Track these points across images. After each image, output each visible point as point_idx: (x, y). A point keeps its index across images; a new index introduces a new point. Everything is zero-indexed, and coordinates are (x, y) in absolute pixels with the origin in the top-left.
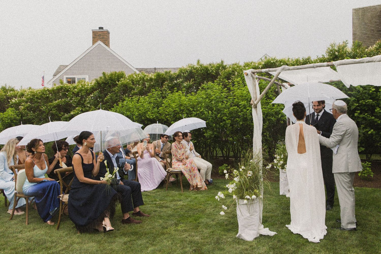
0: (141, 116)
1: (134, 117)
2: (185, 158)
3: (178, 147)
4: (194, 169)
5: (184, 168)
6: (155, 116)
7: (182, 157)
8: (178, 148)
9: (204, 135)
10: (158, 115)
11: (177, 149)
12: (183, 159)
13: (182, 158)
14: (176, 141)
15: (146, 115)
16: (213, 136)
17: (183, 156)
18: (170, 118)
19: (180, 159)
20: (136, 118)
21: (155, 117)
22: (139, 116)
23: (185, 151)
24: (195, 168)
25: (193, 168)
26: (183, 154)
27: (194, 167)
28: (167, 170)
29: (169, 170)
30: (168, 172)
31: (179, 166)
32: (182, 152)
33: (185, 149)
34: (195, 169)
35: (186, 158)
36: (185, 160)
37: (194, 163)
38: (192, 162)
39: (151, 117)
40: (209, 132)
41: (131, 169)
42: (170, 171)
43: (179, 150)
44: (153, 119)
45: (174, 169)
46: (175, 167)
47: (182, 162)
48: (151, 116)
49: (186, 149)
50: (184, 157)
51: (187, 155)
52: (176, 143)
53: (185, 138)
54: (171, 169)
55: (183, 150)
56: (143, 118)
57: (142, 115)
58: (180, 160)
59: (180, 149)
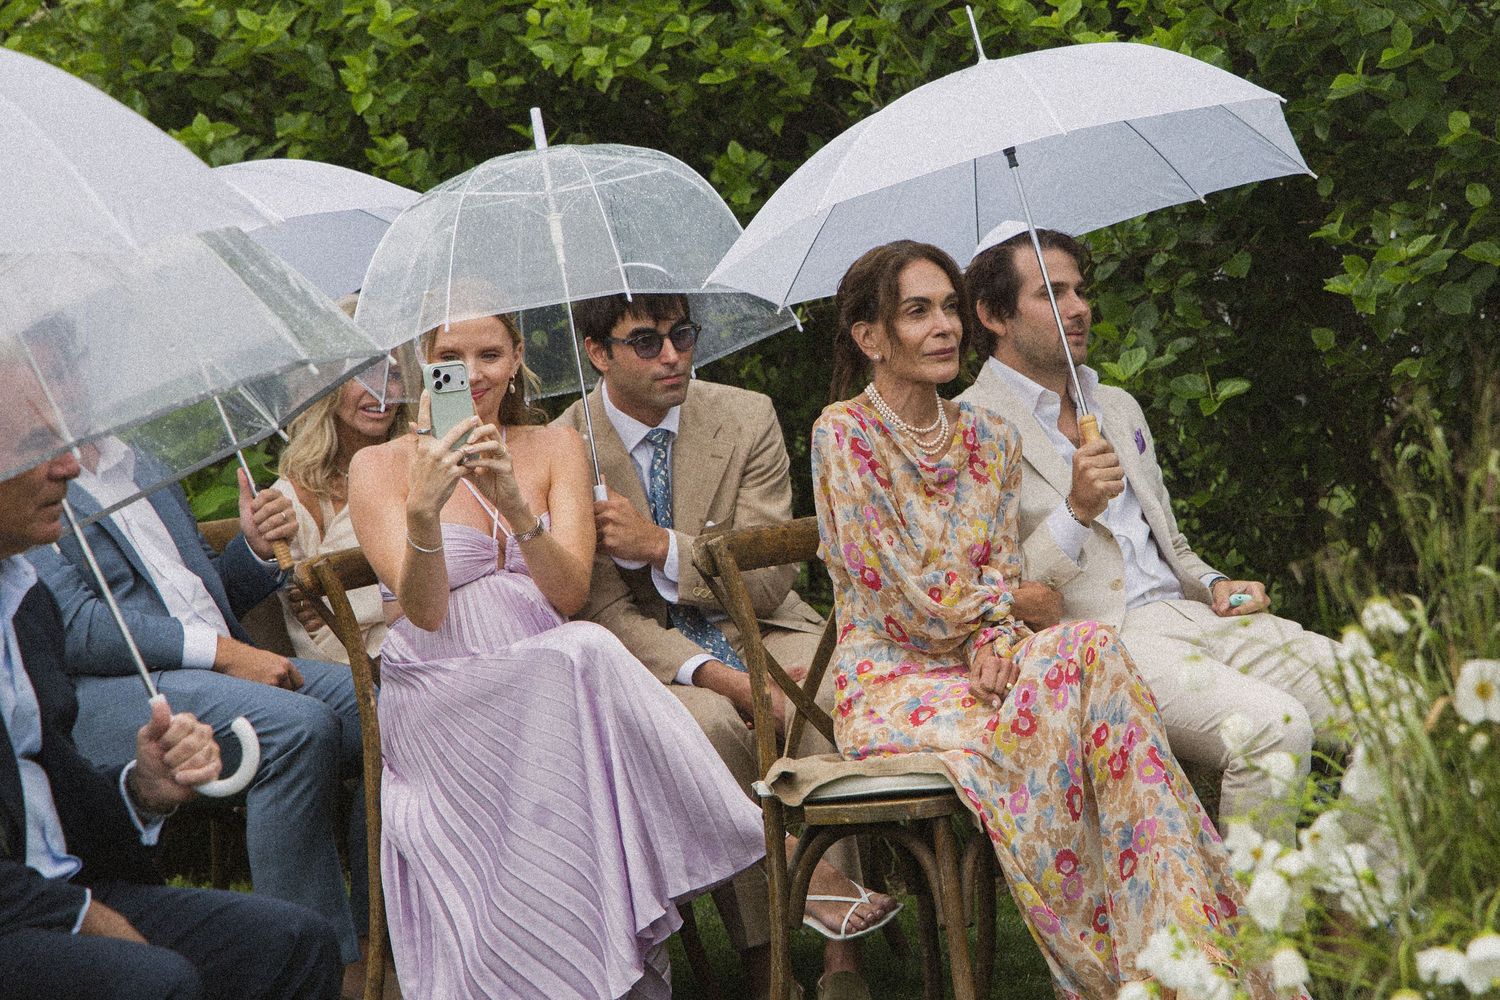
0: (460, 53)
1: (358, 70)
2: (1000, 609)
3: (895, 463)
4: (1124, 755)
5: (982, 748)
6: (643, 44)
7: (964, 593)
8: (898, 472)
9: (1334, 285)
10: (685, 21)
11: (888, 483)
12: (984, 619)
13: (968, 607)
14: (880, 373)
15: (524, 27)
16: (1461, 301)
17: (984, 589)
18: (859, 60)
19: (935, 620)
20: (379, 78)
21: (649, 60)
22: (420, 51)
23: (1011, 514)
24: (1130, 741)
25: (1111, 746)
26: (983, 558)
27: (1119, 730)
28: (762, 788)
29: (787, 779)
30: (778, 814)
31: (915, 720)
32: (974, 533)
33: (1010, 483)
34: (1139, 751)
35: (1017, 610)
36: (1001, 646)
37: (1115, 666)
38: (1091, 655)
39: (592, 56)
40: (1409, 239)
41: (226, 772)
42: (806, 791)
43: (915, 503)
44: (627, 83)
45: (850, 767)
46: (875, 735)
47: (965, 668)
48: (597, 39)
49: (1031, 495)
50: (995, 590)
51: (1033, 574)
52: (881, 405)
53: (996, 327)
54: (814, 769)
55: (975, 497)
56: (488, 77)
57: (471, 36)
58: (936, 633)
59: (940, 485)
